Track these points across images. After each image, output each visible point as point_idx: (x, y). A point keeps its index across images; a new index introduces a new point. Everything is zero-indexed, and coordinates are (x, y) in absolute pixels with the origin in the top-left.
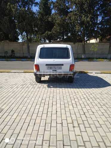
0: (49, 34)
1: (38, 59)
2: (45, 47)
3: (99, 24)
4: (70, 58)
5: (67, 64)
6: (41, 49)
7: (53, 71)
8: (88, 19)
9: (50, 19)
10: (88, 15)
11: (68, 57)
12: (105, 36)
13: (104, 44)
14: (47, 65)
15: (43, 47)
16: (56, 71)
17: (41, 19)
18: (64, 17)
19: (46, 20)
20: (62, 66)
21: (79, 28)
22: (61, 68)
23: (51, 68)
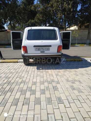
0: (32, 23)
1: (26, 40)
2: (32, 29)
3: (78, 12)
4: (57, 39)
5: (54, 45)
6: (29, 30)
7: (41, 52)
8: (70, 6)
9: (32, 8)
10: (70, 2)
11: (55, 38)
12: (84, 23)
13: (82, 31)
14: (34, 46)
15: (31, 29)
16: (44, 52)
17: (24, 9)
18: (46, 5)
19: (29, 10)
20: (50, 48)
21: (61, 15)
22: (49, 50)
23: (39, 50)
